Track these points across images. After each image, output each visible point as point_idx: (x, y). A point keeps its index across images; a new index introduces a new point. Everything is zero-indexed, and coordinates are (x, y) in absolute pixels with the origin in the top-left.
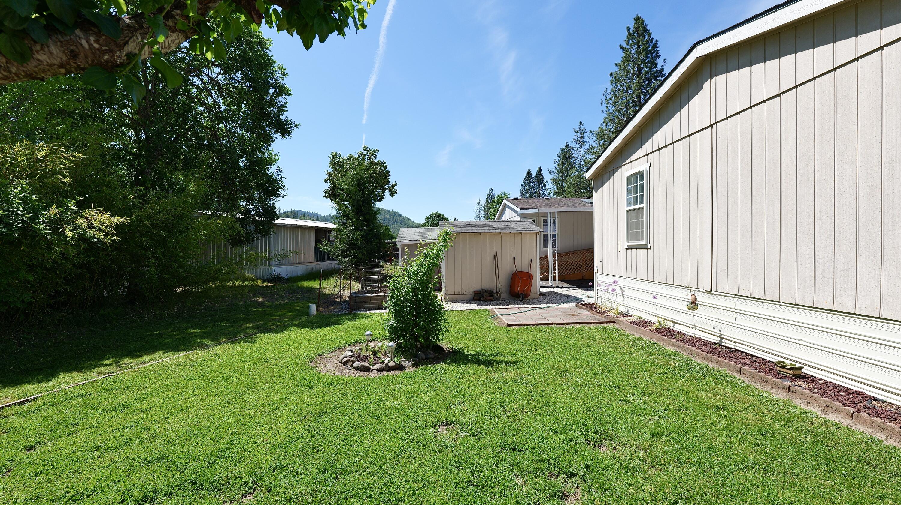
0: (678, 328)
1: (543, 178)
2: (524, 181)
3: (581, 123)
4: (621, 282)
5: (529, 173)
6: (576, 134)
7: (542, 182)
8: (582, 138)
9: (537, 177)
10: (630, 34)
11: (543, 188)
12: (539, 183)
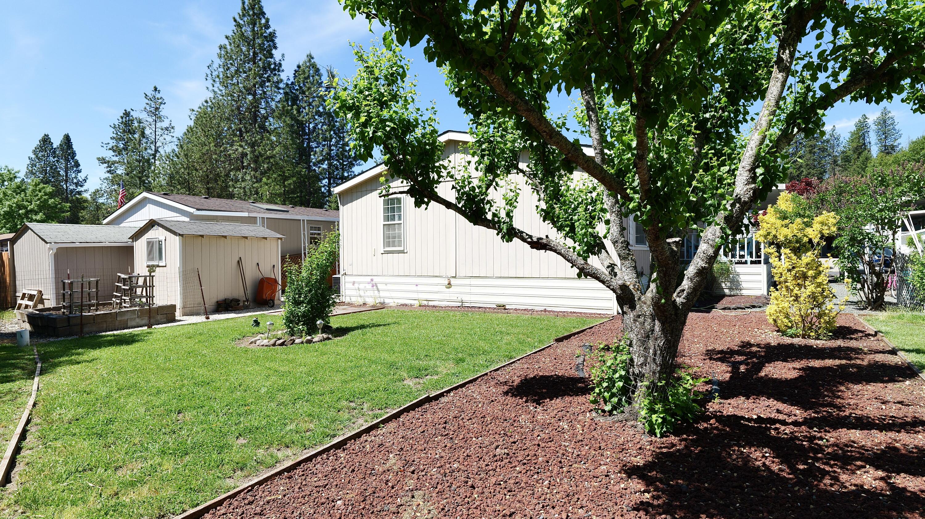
0: (431, 303)
1: (74, 154)
2: (34, 152)
3: (156, 89)
4: (376, 279)
5: (46, 140)
6: (147, 101)
7: (73, 158)
8: (157, 109)
9: (62, 150)
10: (244, 8)
11: (75, 169)
12: (67, 160)
